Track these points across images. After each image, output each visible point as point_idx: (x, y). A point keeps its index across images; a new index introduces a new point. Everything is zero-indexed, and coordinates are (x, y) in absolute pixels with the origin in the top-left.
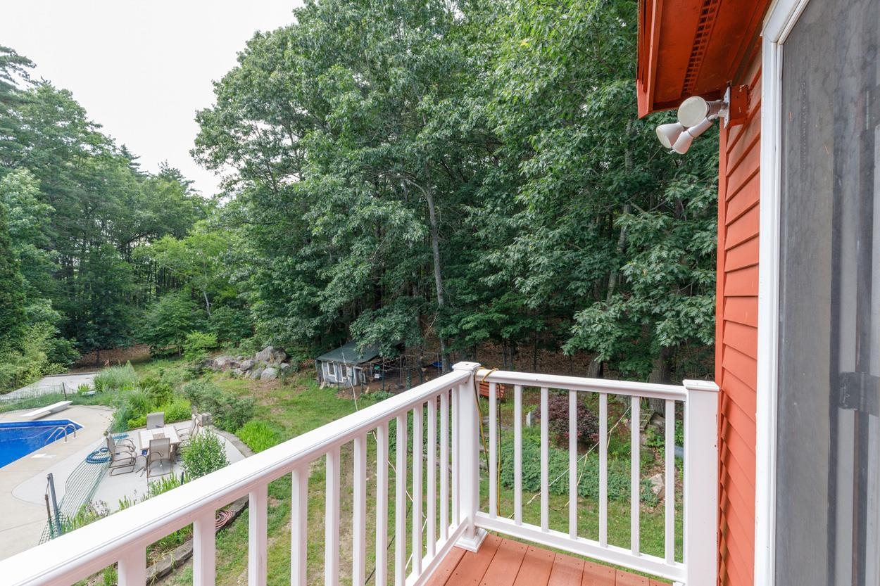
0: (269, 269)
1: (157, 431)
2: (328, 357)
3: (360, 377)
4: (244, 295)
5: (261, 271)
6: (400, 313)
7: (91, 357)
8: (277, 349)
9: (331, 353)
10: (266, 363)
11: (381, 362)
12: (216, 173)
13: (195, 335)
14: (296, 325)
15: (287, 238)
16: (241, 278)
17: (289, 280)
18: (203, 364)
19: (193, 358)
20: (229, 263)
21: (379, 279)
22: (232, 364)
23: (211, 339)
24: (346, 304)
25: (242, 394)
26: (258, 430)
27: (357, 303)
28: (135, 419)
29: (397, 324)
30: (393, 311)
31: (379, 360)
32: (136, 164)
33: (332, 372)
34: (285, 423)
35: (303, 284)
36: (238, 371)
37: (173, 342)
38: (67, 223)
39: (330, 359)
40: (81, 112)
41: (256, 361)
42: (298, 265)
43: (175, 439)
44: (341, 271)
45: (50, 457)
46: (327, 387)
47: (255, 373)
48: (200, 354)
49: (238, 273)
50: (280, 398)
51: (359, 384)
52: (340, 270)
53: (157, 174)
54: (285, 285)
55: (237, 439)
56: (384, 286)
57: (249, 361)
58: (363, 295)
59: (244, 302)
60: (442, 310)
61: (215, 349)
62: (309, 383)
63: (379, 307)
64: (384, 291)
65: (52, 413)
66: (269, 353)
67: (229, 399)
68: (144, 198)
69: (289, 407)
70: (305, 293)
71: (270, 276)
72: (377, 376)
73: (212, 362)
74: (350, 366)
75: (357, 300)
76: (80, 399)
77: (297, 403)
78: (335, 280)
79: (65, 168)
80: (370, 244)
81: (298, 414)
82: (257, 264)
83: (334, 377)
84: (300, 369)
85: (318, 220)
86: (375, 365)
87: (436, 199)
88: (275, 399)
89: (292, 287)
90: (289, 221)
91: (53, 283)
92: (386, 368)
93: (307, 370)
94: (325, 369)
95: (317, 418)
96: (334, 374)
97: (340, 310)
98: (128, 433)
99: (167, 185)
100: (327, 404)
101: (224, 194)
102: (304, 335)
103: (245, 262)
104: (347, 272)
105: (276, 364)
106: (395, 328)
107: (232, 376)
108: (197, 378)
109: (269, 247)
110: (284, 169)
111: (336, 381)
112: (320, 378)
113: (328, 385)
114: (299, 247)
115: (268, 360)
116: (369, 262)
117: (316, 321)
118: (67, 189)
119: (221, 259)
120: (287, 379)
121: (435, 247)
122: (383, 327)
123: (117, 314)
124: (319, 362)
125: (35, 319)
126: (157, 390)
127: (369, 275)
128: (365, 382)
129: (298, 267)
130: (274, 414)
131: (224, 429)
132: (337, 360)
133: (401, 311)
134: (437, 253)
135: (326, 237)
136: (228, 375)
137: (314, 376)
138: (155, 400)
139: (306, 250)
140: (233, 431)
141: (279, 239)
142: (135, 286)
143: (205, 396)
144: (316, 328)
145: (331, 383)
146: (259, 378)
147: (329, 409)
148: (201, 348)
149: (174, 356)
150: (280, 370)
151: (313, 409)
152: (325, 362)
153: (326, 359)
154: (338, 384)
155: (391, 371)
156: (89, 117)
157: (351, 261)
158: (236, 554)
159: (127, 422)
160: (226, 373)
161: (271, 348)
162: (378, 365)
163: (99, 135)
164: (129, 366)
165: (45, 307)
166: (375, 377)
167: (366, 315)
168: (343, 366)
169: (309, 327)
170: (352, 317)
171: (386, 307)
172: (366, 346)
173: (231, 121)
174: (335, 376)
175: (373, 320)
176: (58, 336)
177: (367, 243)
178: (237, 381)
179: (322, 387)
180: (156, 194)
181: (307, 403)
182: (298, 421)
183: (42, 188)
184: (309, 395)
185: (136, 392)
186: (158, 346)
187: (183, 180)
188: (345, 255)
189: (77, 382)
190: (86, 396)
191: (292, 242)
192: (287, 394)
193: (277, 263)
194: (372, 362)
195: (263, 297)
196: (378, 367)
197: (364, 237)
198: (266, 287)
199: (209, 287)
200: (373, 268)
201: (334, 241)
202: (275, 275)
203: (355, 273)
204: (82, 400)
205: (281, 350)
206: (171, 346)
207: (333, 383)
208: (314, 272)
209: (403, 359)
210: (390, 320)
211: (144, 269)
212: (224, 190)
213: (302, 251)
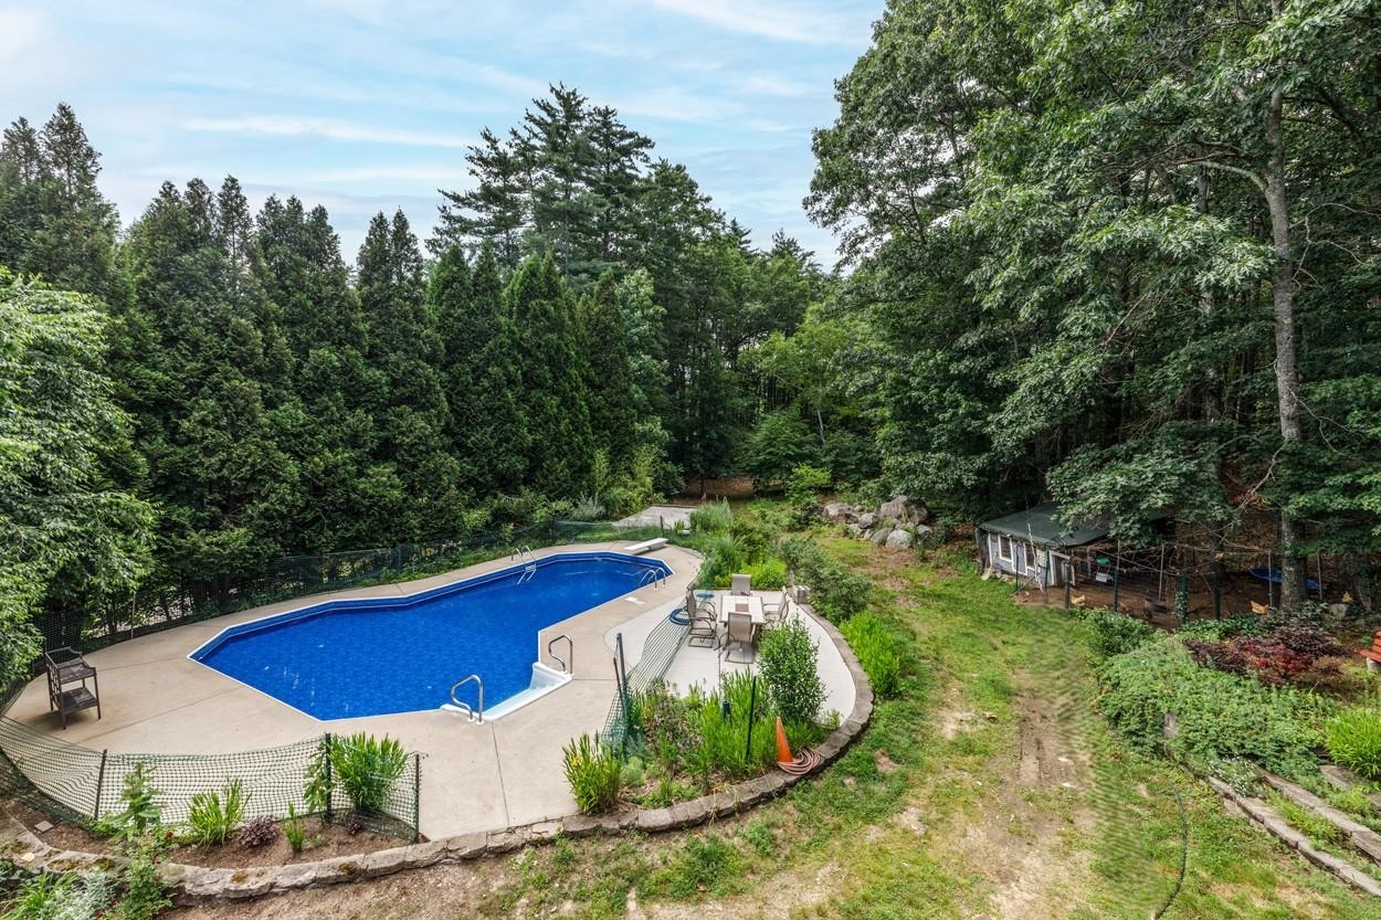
0: (906, 373)
1: (742, 600)
2: (1000, 525)
3: (1064, 571)
4: (870, 413)
5: (892, 375)
6: (1168, 456)
7: (695, 487)
8: (913, 502)
9: (1007, 519)
10: (895, 520)
11: (1114, 550)
12: (836, 230)
13: (803, 470)
14: (944, 465)
15: (938, 321)
16: (864, 387)
17: (936, 391)
18: (811, 511)
19: (797, 501)
20: (847, 366)
21: (1120, 385)
22: (848, 516)
23: (822, 476)
24: (1042, 432)
25: (856, 564)
26: (870, 632)
27: (1065, 432)
28: (722, 576)
29: (1158, 476)
30: (1150, 450)
31: (1108, 546)
32: (747, 242)
33: (1007, 553)
34: (917, 626)
35: (959, 396)
36: (854, 527)
37: (778, 476)
38: (678, 328)
39: (1004, 530)
40: (692, 186)
41: (881, 516)
42: (954, 365)
43: (758, 618)
44: (1035, 373)
45: (640, 603)
46: (996, 578)
47: (879, 534)
48: (807, 496)
49: (859, 381)
50: (912, 581)
51: (1060, 584)
52: (1031, 372)
53: (770, 251)
54: (928, 398)
55: (841, 637)
56: (1129, 397)
57: (872, 514)
58: (1079, 417)
59: (869, 422)
60: (1293, 454)
61: (826, 491)
62: (964, 566)
63: (1115, 441)
64: (1127, 410)
65: (651, 550)
66: (901, 506)
67: (834, 573)
68: (753, 287)
69: (926, 600)
70: (961, 411)
71: (906, 383)
72: (1102, 578)
73: (822, 509)
74: (1045, 548)
75: (1066, 426)
76: (675, 537)
77: (939, 597)
78: (1022, 389)
79: (677, 261)
80: (1106, 310)
81: (940, 616)
82: (887, 365)
83: (1010, 563)
84: (950, 537)
85: (994, 279)
86: (1099, 554)
87: (1290, 195)
88: (906, 582)
89: (941, 402)
90: (942, 290)
91: (664, 398)
92: (1122, 565)
93: (962, 543)
94: (994, 548)
95: (972, 631)
96: (1009, 556)
97: (1029, 444)
98: (715, 593)
99: (780, 263)
100: (993, 609)
101: (846, 261)
102: (959, 482)
103: (872, 363)
104: (1048, 374)
105: (910, 525)
106: (1153, 484)
107: (846, 533)
108: (802, 530)
109: (906, 336)
110: (939, 203)
111: (1014, 570)
112: (984, 560)
113: (998, 575)
114: (956, 333)
115: (899, 517)
116: (1099, 351)
117: (980, 461)
118: (678, 287)
119: (837, 362)
120: (928, 551)
121: (1283, 309)
122: (1121, 481)
123: (721, 438)
124: (983, 533)
125: (648, 438)
126: (750, 542)
127: (1096, 376)
128: (1073, 582)
129: (953, 369)
130: (901, 607)
131: (824, 615)
132: (1017, 534)
133: (1170, 452)
134: (1288, 321)
135: (1008, 310)
136: (841, 531)
137: (973, 554)
138: (746, 555)
139: (971, 339)
140: (836, 622)
141: (925, 323)
142: (740, 401)
143: (803, 561)
144: (980, 472)
145: (1004, 572)
146: (883, 542)
147: (996, 621)
148: (810, 488)
149: (778, 495)
150: (917, 536)
151: (966, 612)
152: (995, 533)
153: (998, 529)
154: (1017, 576)
155: (1135, 573)
156: (701, 192)
157: (1059, 349)
158: (819, 829)
159: (714, 579)
160: (839, 528)
161: (905, 498)
162: (1105, 556)
163: (709, 211)
164: (726, 503)
165: (655, 426)
166: (1098, 579)
167: (1082, 457)
168: (1028, 546)
169: (966, 471)
170: (1053, 455)
171: (1132, 443)
172: (1079, 516)
173: (859, 140)
174: (1012, 561)
175: (1101, 467)
176: (665, 460)
177: (1097, 309)
178: (853, 543)
179: (985, 577)
180: (767, 277)
181: (956, 600)
182: (937, 628)
183: (657, 288)
184: (962, 587)
185: (727, 539)
186: (762, 480)
187: (800, 253)
188: (1045, 341)
189: (676, 516)
190: (681, 535)
191: (946, 326)
192: (925, 578)
193: (918, 363)
194: (1092, 547)
195: (894, 418)
196: (1107, 560)
197: (1092, 297)
198: (898, 402)
199: (824, 401)
200: (1107, 362)
201: (1024, 313)
202: (914, 382)
203: (1064, 375)
204: (676, 539)
205: (920, 504)
206: (775, 482)
207: (1008, 573)
208: (982, 376)
209: (1170, 552)
210: (1140, 468)
211: (750, 380)
212: (845, 255)
213: (962, 340)
